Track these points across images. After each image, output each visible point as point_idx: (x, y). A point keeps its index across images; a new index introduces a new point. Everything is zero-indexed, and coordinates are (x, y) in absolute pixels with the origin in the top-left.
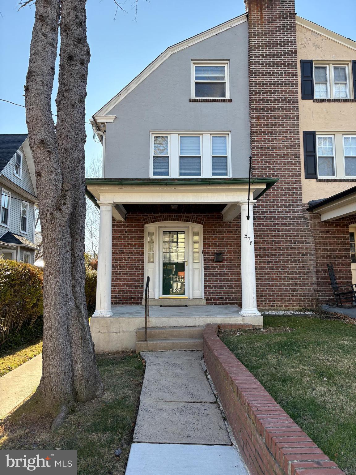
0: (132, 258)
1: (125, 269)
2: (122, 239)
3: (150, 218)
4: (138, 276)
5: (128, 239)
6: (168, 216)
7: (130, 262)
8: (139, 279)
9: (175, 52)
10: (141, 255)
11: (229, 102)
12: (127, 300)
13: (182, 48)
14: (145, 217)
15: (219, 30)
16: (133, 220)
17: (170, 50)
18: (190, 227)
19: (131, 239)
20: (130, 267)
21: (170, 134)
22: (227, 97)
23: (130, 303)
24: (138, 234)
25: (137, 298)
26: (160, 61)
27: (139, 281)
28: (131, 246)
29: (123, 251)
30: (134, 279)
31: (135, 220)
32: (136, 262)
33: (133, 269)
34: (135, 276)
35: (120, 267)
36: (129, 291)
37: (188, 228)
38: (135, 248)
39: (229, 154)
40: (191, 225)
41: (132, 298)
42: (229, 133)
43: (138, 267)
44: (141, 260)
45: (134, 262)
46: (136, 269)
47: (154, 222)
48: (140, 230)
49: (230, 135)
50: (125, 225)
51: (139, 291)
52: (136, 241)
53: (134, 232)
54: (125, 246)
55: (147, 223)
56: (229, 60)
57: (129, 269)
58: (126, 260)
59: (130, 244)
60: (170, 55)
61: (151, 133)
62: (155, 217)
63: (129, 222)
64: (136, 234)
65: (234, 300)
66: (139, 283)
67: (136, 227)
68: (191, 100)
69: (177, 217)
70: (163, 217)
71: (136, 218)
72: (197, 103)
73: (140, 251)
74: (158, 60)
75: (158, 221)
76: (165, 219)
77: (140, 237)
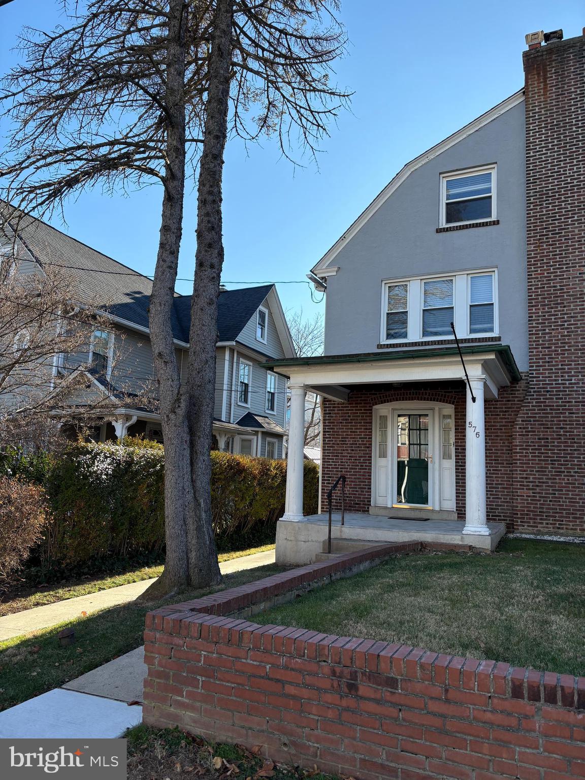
0: (356, 450)
1: (348, 465)
2: (345, 426)
3: (380, 397)
4: (363, 475)
5: (351, 426)
6: (404, 393)
7: (354, 457)
8: (366, 479)
9: (416, 168)
10: (368, 447)
11: (494, 224)
12: (350, 506)
13: (427, 160)
14: (373, 396)
15: (480, 123)
16: (357, 400)
17: (409, 167)
18: (437, 409)
19: (355, 426)
20: (354, 462)
21: (409, 281)
22: (494, 218)
23: (354, 510)
24: (364, 420)
25: (363, 504)
26: (396, 183)
27: (365, 482)
28: (355, 435)
29: (346, 441)
30: (359, 478)
31: (360, 400)
32: (361, 457)
33: (358, 466)
34: (360, 475)
35: (342, 462)
36: (352, 494)
37: (433, 409)
38: (360, 438)
39: (495, 300)
40: (437, 405)
41: (357, 504)
42: (495, 269)
43: (364, 463)
44: (367, 454)
45: (359, 457)
46: (361, 466)
47: (385, 402)
48: (367, 413)
49: (496, 272)
50: (348, 407)
51: (365, 495)
52: (361, 429)
53: (359, 416)
54: (347, 435)
55: (376, 404)
56: (496, 163)
57: (352, 466)
58: (348, 453)
59: (354, 432)
60: (410, 172)
61: (384, 282)
62: (386, 395)
63: (353, 404)
64: (362, 420)
65: (500, 516)
66: (366, 485)
67: (361, 410)
68: (439, 231)
69: (416, 394)
70: (398, 395)
71: (362, 397)
72: (447, 233)
73: (367, 441)
74: (394, 184)
75: (391, 401)
76: (400, 398)
77: (367, 423)
